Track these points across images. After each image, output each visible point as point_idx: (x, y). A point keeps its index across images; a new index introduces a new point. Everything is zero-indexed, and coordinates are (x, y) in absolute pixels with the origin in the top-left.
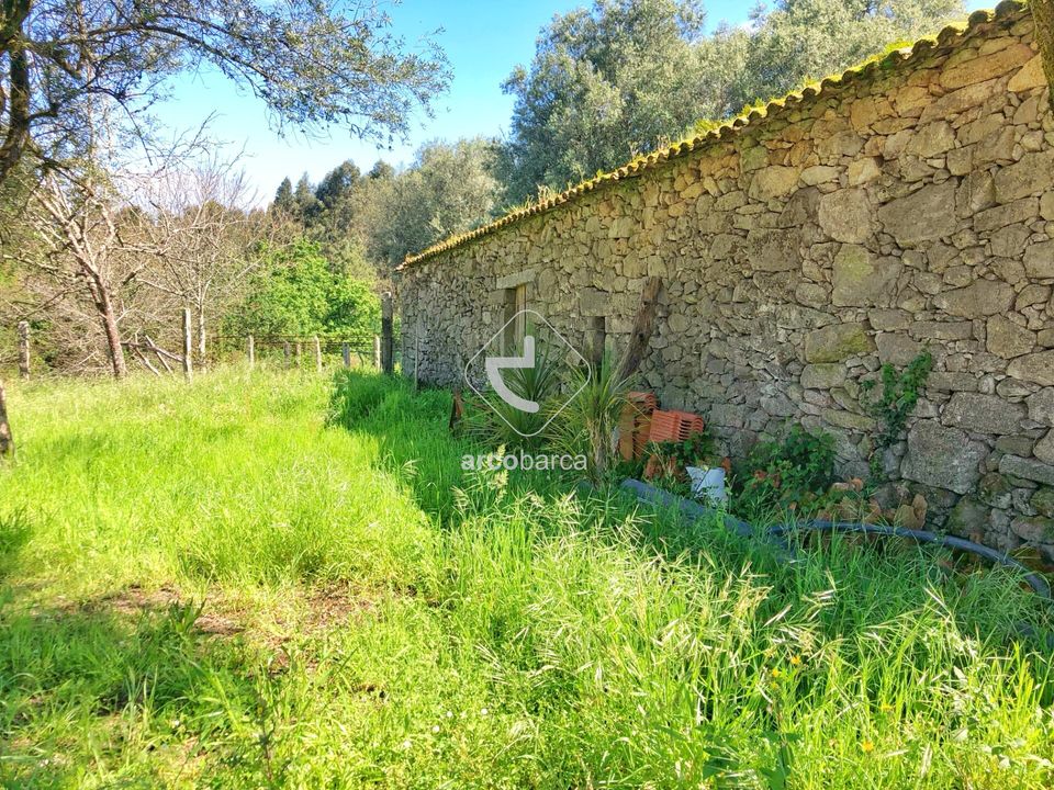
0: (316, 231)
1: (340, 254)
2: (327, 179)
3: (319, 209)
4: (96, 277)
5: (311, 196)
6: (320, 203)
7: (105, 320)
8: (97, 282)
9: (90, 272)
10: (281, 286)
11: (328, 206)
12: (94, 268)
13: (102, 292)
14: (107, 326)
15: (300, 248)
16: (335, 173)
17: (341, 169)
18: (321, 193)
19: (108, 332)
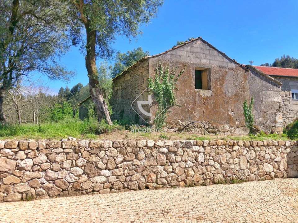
0: (70, 101)
1: (76, 107)
2: (74, 87)
3: (71, 95)
4: (17, 105)
5: (69, 92)
6: (72, 93)
7: (18, 114)
8: (17, 106)
9: (16, 104)
10: (59, 115)
11: (74, 94)
12: (17, 104)
13: (18, 108)
14: (18, 115)
15: (65, 105)
16: (76, 86)
17: (78, 85)
18: (72, 91)
19: (18, 116)
